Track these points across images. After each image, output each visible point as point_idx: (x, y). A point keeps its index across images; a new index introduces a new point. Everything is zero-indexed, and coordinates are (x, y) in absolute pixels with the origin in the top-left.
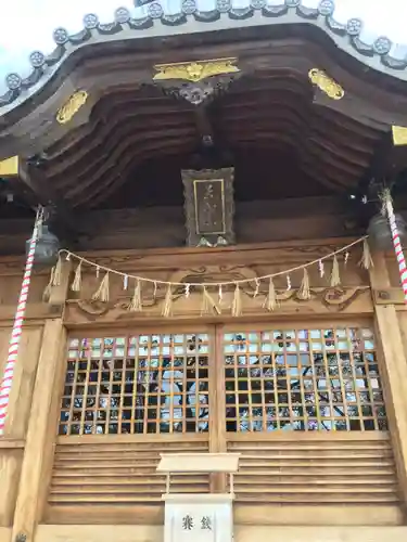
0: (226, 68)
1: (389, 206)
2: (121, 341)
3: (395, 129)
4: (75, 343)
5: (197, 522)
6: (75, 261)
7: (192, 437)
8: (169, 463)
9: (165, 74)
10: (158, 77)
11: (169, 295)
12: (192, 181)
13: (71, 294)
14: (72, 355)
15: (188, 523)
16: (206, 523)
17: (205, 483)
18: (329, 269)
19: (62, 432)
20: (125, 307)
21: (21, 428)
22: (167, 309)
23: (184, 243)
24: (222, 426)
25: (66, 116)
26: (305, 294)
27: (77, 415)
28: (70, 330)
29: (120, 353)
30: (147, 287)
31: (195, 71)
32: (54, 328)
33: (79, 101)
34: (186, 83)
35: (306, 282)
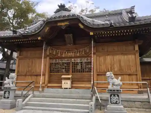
0: (67, 23)
1: (93, 42)
2: (58, 60)
3: (91, 33)
4: (51, 60)
5: (66, 83)
6: (50, 48)
7: (67, 73)
8: (63, 76)
9: (59, 24)
10: (58, 25)
11: (64, 53)
12: (66, 36)
13: (50, 53)
14: (51, 62)
15: (65, 83)
16: (67, 83)
17: (68, 79)
18: (87, 49)
19: (50, 72)
20: (58, 55)
21: (45, 72)
22: (63, 56)
23: (66, 45)
24: (71, 72)
25: (46, 31)
26: (83, 53)
27: (52, 70)
28: (50, 58)
29: (57, 62)
30: (61, 52)
31: (63, 24)
32: (48, 58)
33: (48, 28)
34: (62, 25)
35: (83, 52)
